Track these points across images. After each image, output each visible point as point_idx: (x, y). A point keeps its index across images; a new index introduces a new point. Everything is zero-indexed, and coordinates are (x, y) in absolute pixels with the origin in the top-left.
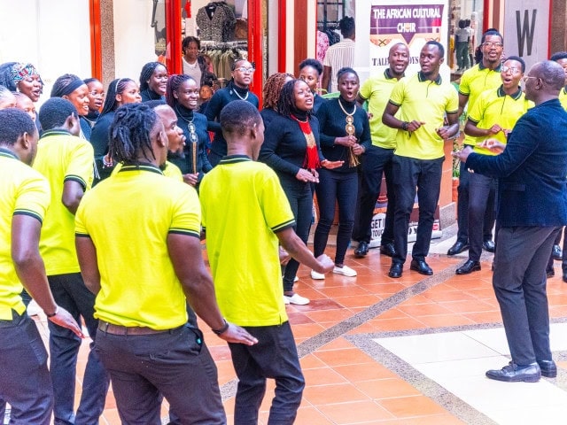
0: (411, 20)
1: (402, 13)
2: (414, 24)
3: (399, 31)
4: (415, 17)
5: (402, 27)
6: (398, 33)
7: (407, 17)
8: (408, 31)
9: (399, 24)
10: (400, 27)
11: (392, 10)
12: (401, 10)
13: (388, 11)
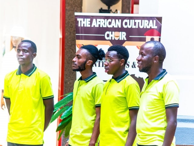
0: (121, 29)
1: (110, 23)
2: (124, 34)
3: (107, 38)
4: (125, 27)
5: (111, 36)
6: (105, 40)
7: (116, 26)
8: (117, 39)
9: (107, 33)
10: (108, 35)
11: (98, 20)
12: (110, 20)
13: (94, 20)
